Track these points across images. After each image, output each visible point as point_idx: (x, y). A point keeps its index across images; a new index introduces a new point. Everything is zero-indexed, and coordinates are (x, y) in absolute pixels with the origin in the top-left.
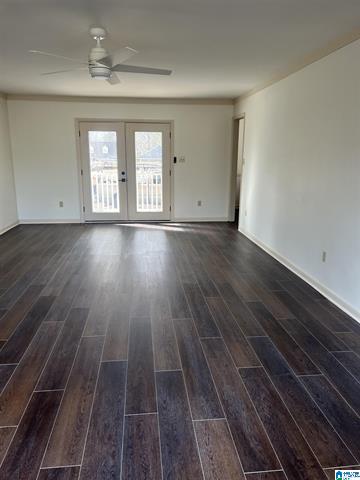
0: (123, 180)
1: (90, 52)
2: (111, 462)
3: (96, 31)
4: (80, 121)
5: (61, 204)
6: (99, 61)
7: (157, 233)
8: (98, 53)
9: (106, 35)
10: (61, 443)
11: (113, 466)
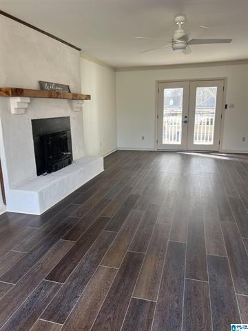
0: (185, 122)
1: (174, 33)
2: (176, 306)
3: (179, 18)
4: (159, 82)
5: (143, 138)
6: (180, 39)
7: (208, 160)
8: (179, 33)
9: (185, 21)
10: (144, 285)
11: (177, 308)
